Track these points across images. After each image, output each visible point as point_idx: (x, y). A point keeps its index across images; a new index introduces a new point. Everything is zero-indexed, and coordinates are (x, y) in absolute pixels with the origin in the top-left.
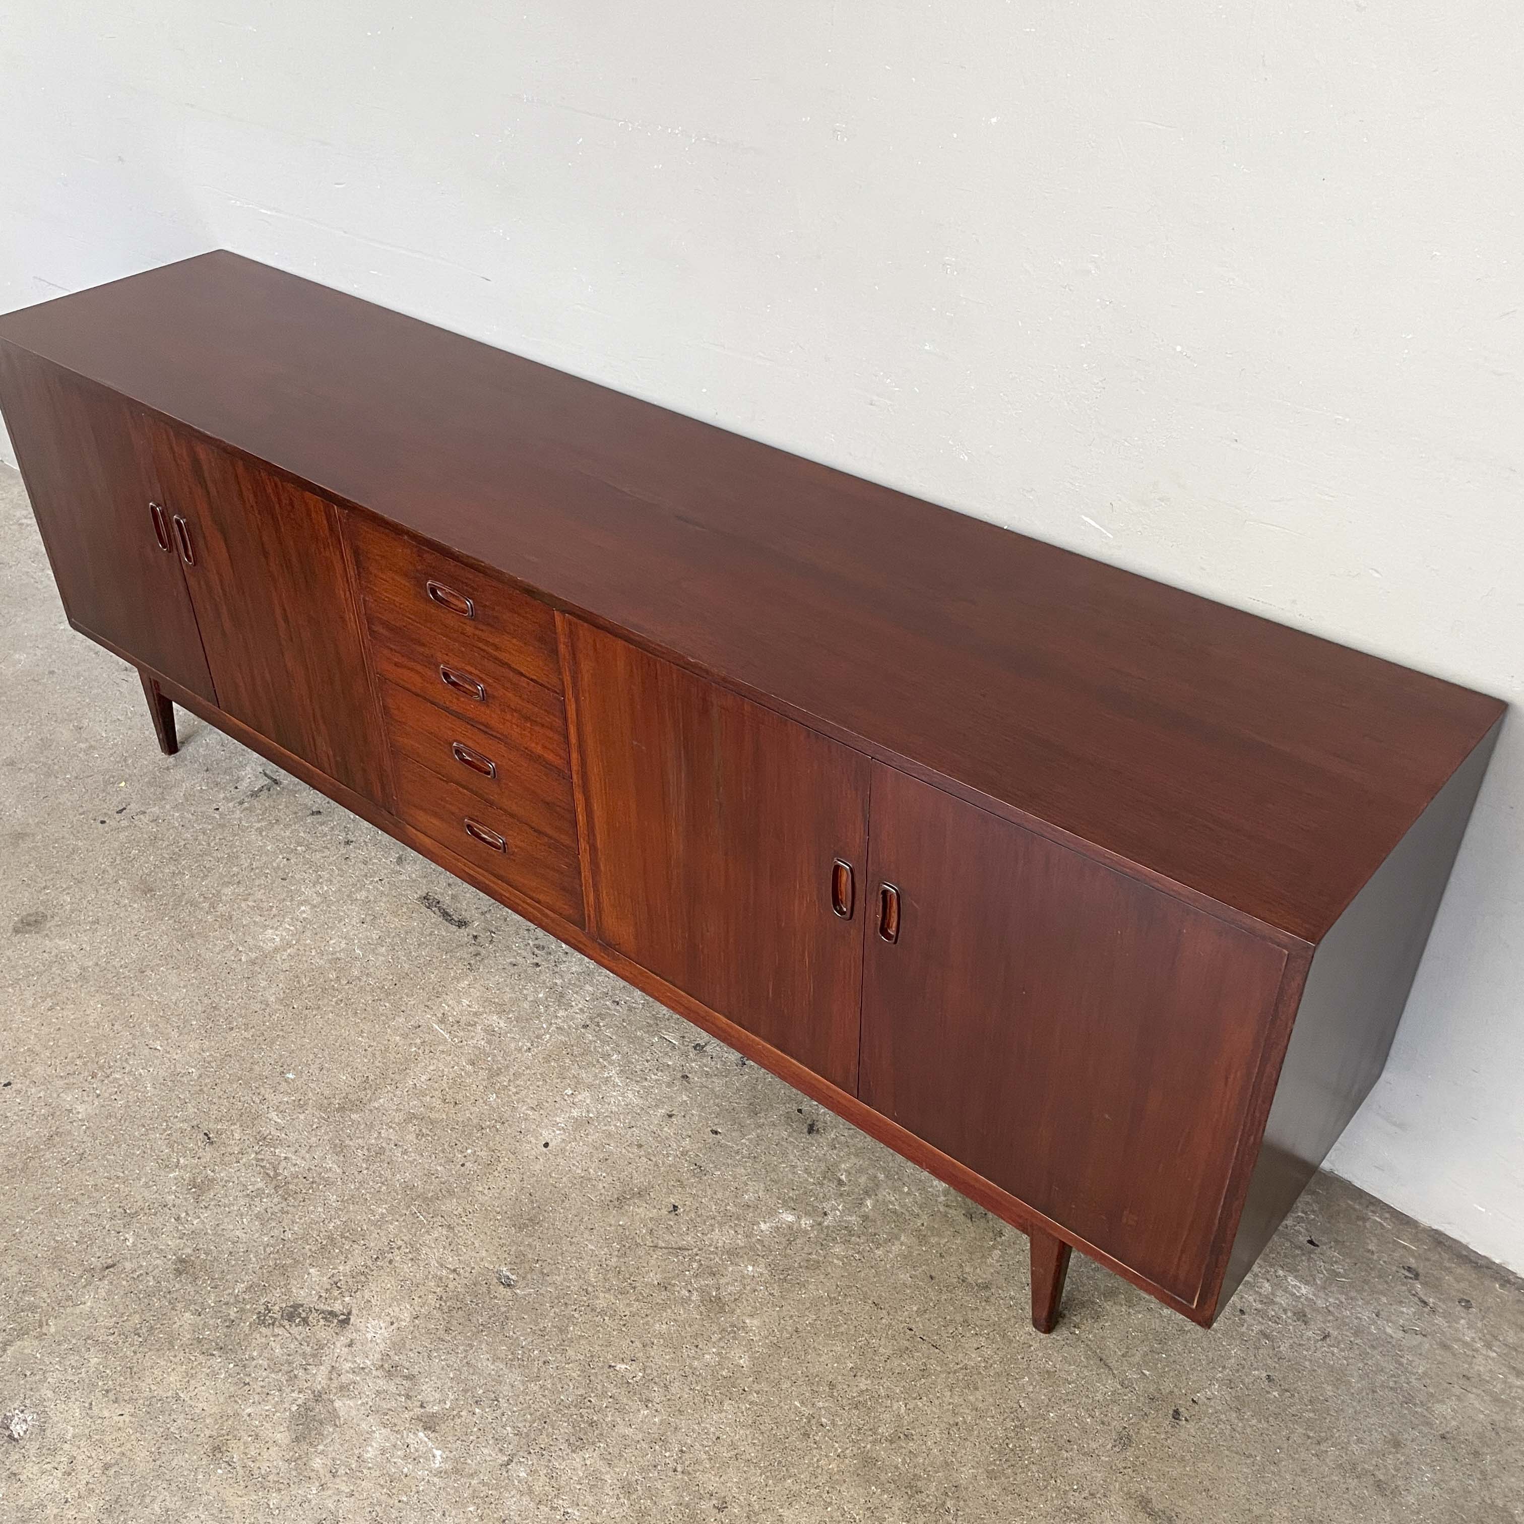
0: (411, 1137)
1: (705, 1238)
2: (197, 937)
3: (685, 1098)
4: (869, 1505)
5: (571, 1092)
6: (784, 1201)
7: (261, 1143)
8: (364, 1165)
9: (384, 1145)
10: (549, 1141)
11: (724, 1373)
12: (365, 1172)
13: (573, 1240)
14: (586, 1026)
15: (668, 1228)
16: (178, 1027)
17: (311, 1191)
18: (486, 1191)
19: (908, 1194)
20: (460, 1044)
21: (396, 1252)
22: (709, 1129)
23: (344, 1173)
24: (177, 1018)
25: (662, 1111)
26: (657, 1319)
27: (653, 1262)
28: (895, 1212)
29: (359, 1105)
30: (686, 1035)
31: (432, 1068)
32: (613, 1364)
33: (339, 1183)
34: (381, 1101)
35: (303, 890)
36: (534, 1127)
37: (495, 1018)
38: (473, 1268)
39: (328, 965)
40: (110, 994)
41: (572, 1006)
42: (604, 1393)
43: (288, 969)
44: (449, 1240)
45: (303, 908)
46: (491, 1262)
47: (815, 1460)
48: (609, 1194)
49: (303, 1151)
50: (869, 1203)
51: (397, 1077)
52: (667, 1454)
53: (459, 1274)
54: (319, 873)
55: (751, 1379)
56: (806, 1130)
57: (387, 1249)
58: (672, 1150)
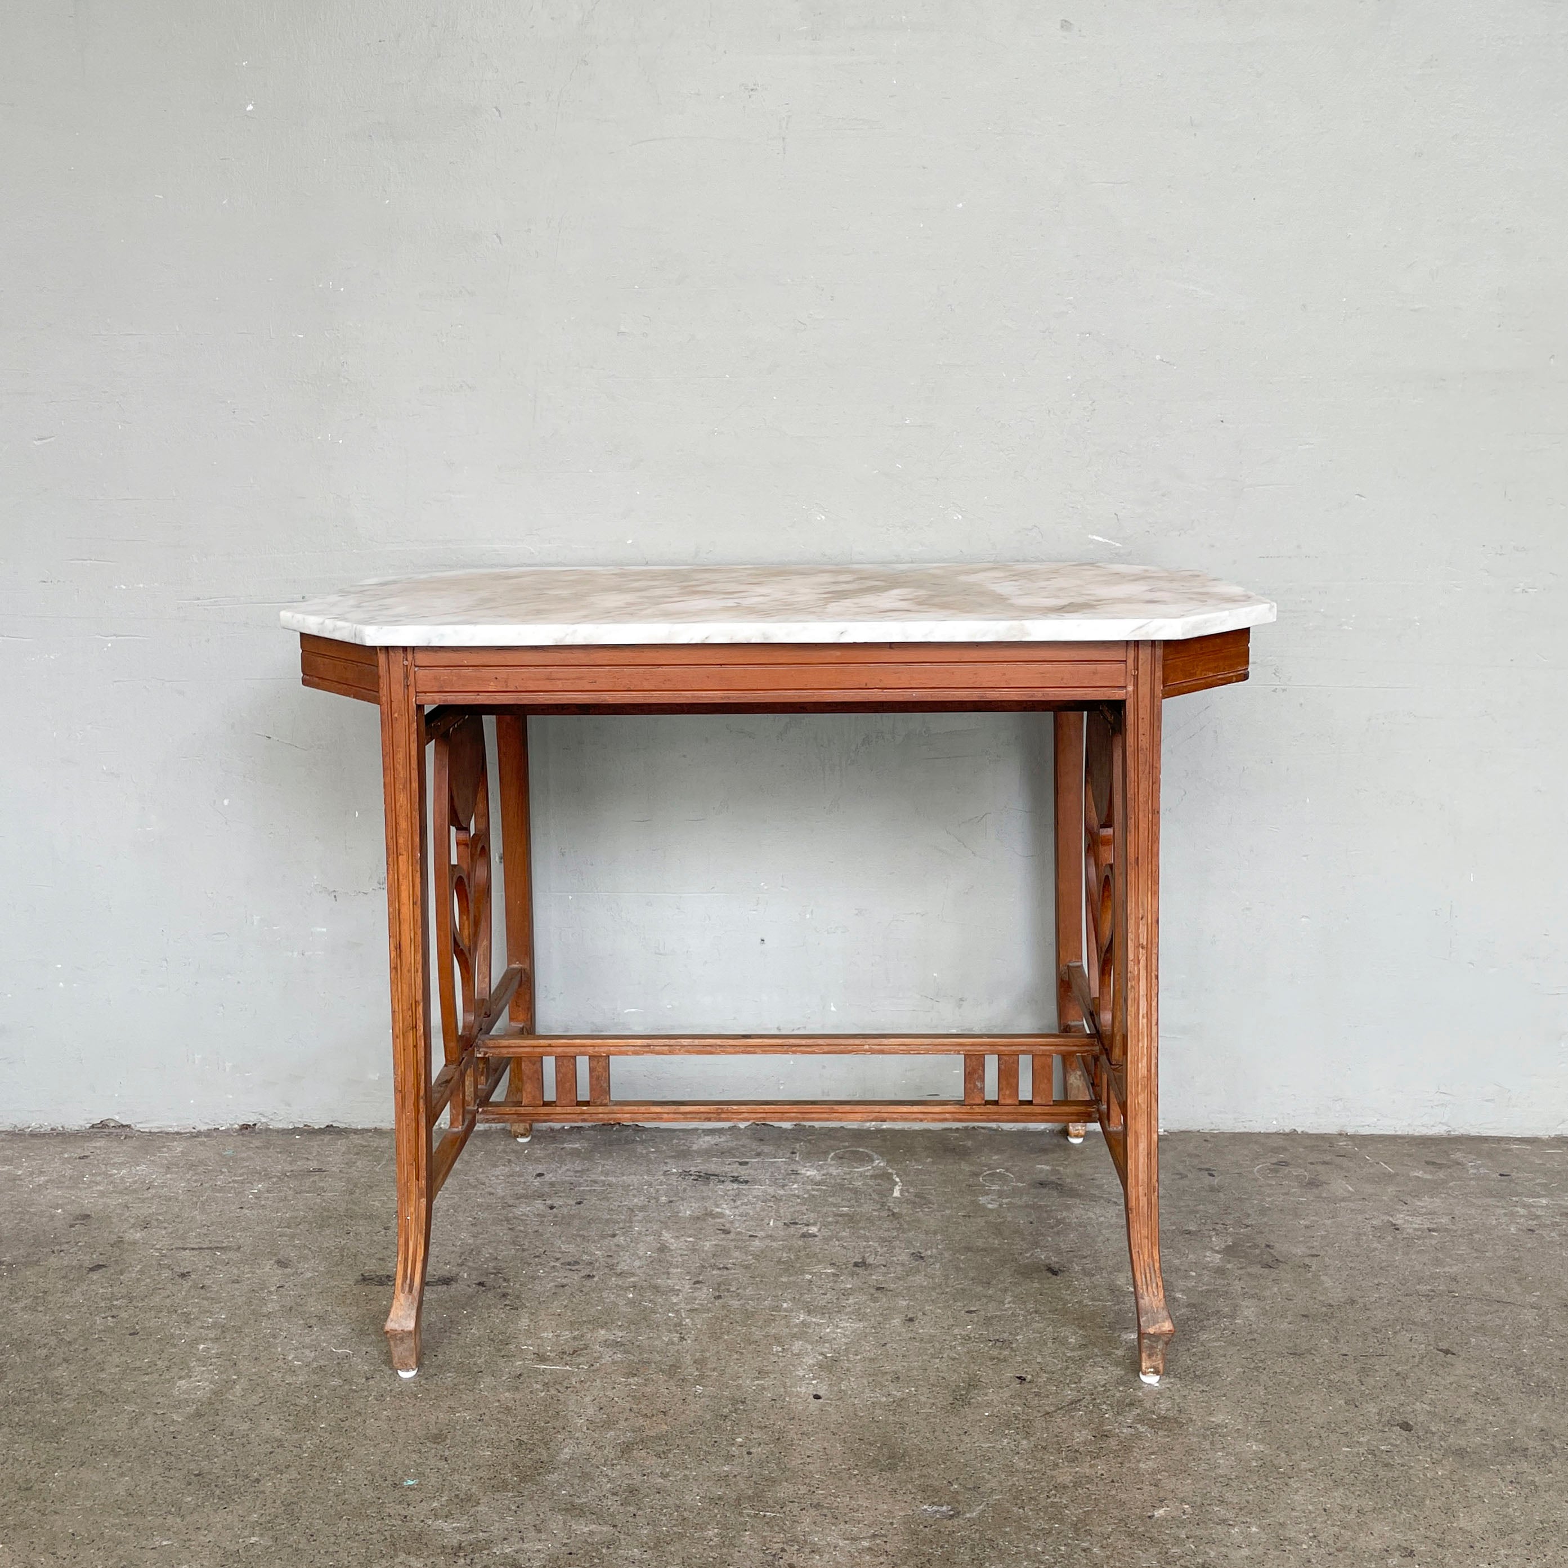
0: (653, 1460)
1: (1082, 1385)
2: (69, 1427)
3: (905, 1303)
4: (1508, 1480)
5: (780, 1349)
6: (1110, 1327)
7: (462, 1554)
8: (631, 1509)
9: (627, 1482)
10: (815, 1393)
11: (1255, 1464)
12: (640, 1512)
13: (960, 1450)
14: (719, 1297)
15: (1037, 1394)
16: (170, 1512)
17: (596, 1560)
18: (808, 1460)
19: (1199, 1275)
20: (592, 1368)
21: (786, 1556)
22: (963, 1312)
23: (614, 1526)
24: (153, 1505)
25: (896, 1321)
26: (1133, 1461)
27: (1064, 1425)
28: (1208, 1291)
29: (542, 1466)
30: (833, 1262)
31: (588, 1399)
32: (1149, 1514)
33: (622, 1536)
34: (566, 1450)
35: (178, 1332)
36: (783, 1390)
37: (603, 1332)
38: (892, 1524)
39: (315, 1377)
40: (7, 1527)
41: (679, 1290)
42: (1177, 1538)
43: (260, 1400)
44: (830, 1515)
45: (201, 1347)
46: (902, 1509)
47: (1422, 1476)
48: (941, 1399)
49: (532, 1534)
50: (1179, 1295)
51: (558, 1424)
52: (1304, 1546)
53: (885, 1536)
54: (179, 1311)
55: (1283, 1455)
56: (1050, 1275)
57: (770, 1558)
58: (951, 1341)
